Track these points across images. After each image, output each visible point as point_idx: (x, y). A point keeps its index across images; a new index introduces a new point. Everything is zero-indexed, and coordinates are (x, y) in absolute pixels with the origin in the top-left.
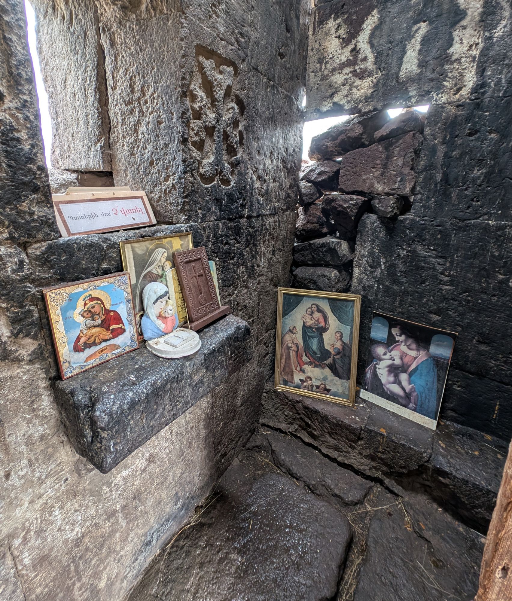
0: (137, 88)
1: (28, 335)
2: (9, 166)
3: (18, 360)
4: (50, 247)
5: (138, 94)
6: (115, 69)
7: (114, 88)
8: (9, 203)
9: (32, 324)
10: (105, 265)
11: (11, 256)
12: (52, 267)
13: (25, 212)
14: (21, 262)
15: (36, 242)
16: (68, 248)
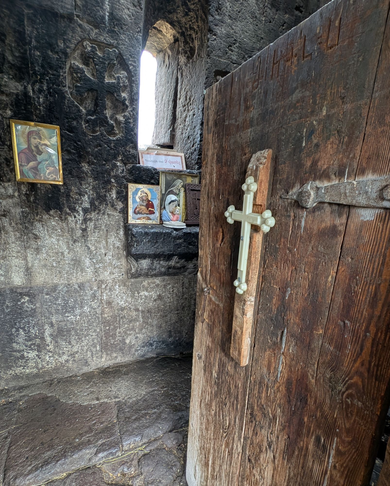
0: (188, 97)
1: (120, 200)
2: (125, 132)
3: (116, 209)
4: (133, 166)
5: (188, 100)
6: (181, 89)
7: (180, 99)
8: (123, 146)
9: (123, 196)
10: (152, 181)
11: (121, 166)
12: (132, 175)
13: (127, 151)
14: (123, 170)
15: (129, 164)
16: (140, 168)
